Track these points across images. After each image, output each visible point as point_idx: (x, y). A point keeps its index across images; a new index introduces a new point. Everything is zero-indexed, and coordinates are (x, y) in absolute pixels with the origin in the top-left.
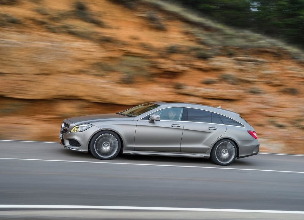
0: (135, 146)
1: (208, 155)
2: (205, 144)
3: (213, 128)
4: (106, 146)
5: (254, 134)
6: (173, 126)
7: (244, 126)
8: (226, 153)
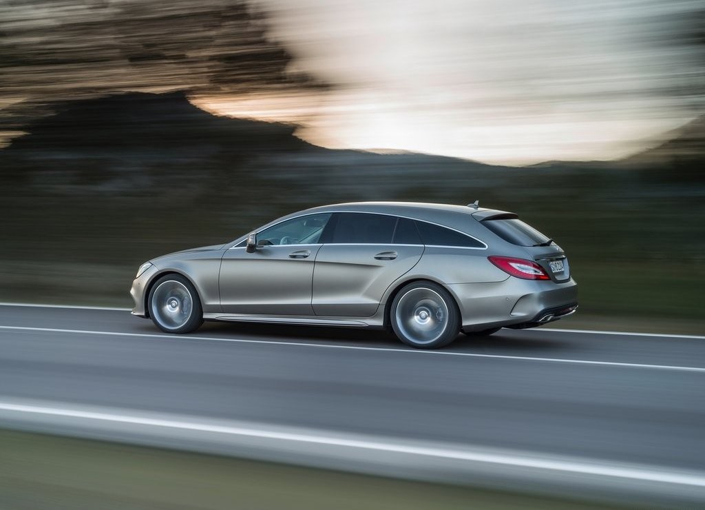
0: (223, 303)
1: (379, 322)
2: (368, 295)
3: (389, 256)
4: (174, 305)
5: (511, 266)
6: (294, 257)
7: (484, 246)
8: (426, 317)
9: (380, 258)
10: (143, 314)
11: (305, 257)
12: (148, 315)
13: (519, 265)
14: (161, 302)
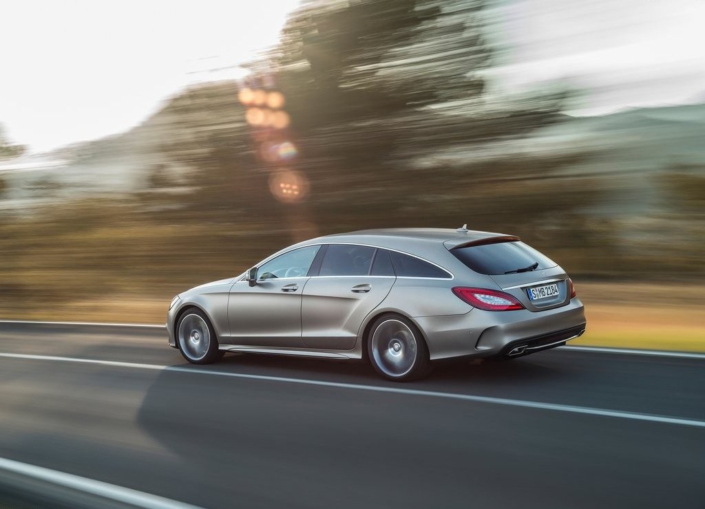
0: (232, 336)
1: (357, 356)
2: (347, 328)
3: (364, 288)
4: (196, 337)
5: (476, 298)
6: (286, 290)
7: (450, 277)
8: (399, 349)
9: (357, 291)
10: (174, 345)
11: (295, 290)
12: (178, 346)
13: (483, 296)
14: (187, 335)
